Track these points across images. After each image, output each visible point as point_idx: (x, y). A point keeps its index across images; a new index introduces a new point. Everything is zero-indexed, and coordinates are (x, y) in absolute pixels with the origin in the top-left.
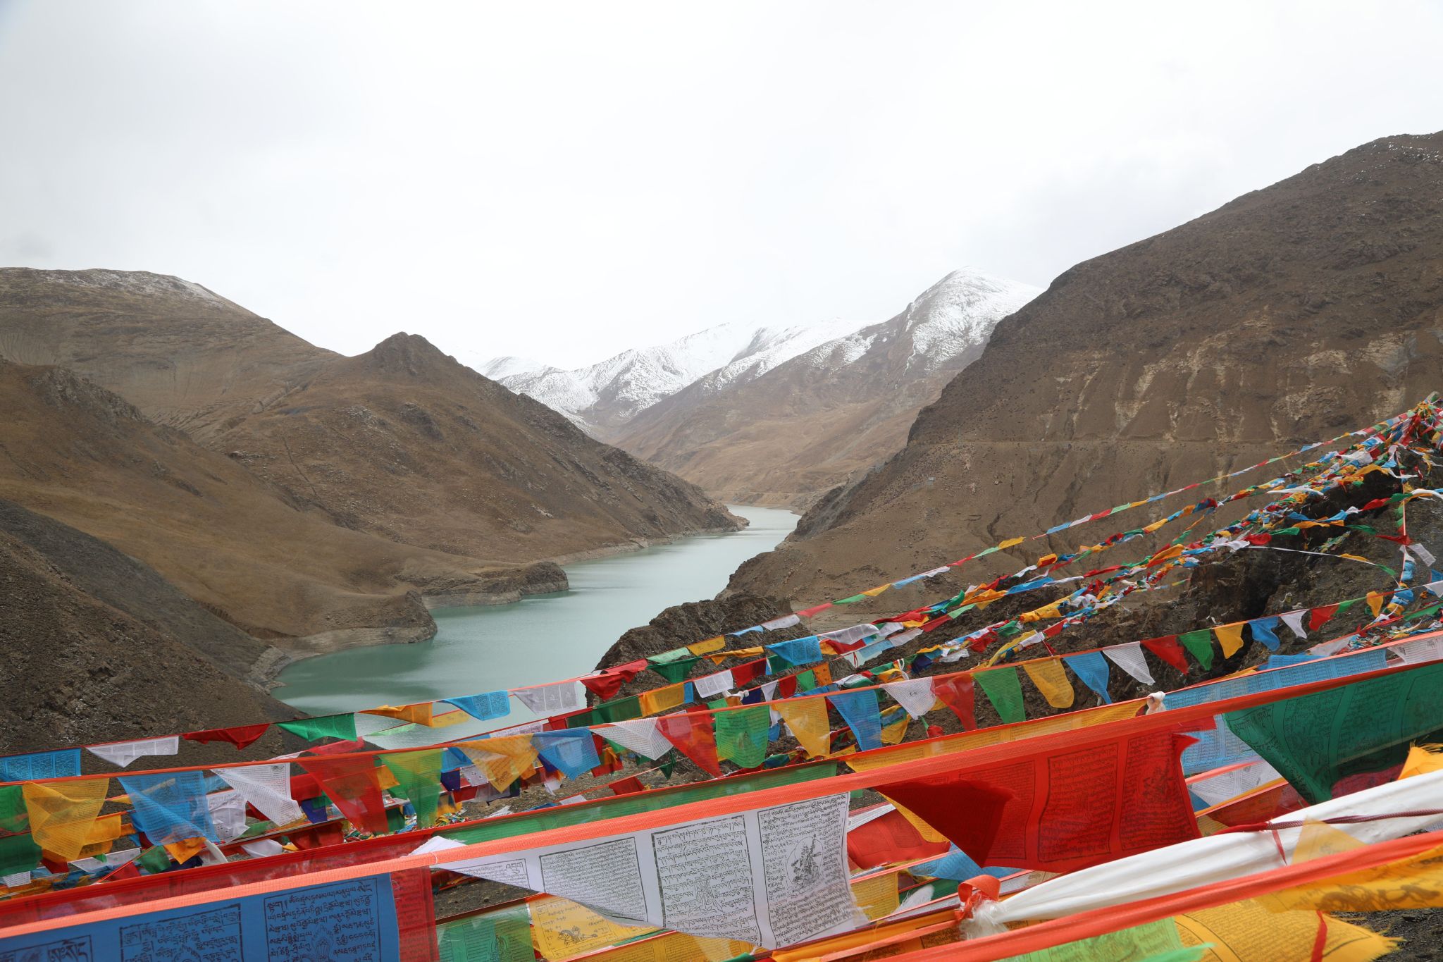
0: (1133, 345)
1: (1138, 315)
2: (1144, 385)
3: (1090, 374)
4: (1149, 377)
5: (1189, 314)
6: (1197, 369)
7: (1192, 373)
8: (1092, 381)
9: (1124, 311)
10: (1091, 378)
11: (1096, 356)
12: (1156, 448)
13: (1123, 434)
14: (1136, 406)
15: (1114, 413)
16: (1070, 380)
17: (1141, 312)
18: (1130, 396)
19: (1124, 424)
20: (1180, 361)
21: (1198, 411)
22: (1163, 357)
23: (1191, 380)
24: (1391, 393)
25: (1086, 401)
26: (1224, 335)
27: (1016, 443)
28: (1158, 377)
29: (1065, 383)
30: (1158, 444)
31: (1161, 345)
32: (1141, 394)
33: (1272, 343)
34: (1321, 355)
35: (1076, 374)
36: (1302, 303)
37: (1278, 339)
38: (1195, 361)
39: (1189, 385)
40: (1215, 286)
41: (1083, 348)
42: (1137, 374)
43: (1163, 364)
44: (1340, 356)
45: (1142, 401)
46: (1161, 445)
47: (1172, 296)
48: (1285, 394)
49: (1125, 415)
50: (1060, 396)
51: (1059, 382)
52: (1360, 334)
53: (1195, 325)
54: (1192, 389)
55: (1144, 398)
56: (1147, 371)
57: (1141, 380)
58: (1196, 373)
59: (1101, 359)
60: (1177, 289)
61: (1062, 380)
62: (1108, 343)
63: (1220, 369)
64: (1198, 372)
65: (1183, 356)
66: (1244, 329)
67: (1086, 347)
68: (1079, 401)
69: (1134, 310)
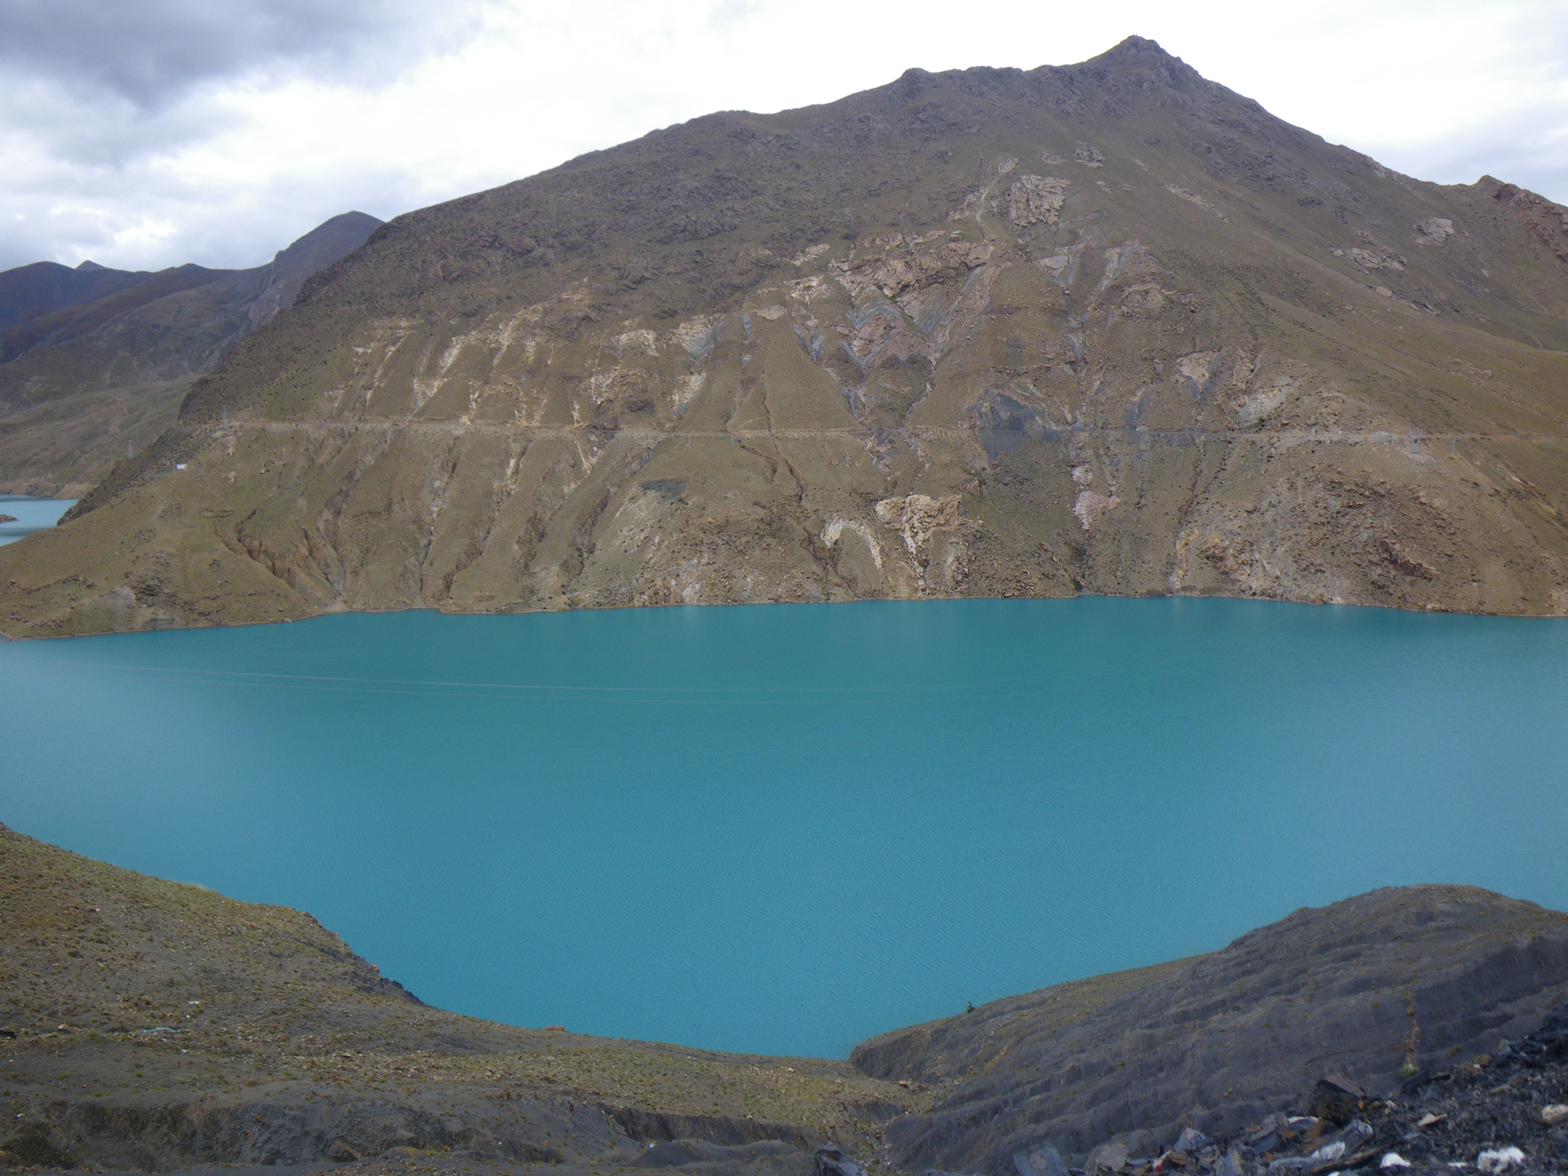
0: (445, 313)
1: (455, 279)
2: (450, 357)
3: (394, 345)
4: (455, 352)
5: (508, 281)
6: (507, 344)
7: (500, 349)
8: (394, 354)
9: (441, 273)
10: (393, 349)
11: (403, 325)
12: (449, 432)
13: (418, 415)
14: (437, 384)
15: (411, 390)
16: (369, 351)
17: (458, 276)
18: (432, 370)
19: (421, 404)
20: (491, 334)
21: (500, 390)
22: (474, 329)
23: (499, 356)
24: (693, 378)
25: (384, 375)
26: (539, 307)
27: (294, 425)
28: (466, 352)
29: (364, 354)
30: (452, 427)
31: (474, 315)
32: (444, 370)
33: (586, 318)
34: (632, 334)
35: (377, 344)
36: (621, 277)
37: (593, 315)
38: (506, 335)
39: (496, 362)
40: (538, 252)
41: (391, 314)
42: (443, 346)
43: (473, 336)
44: (651, 336)
45: (444, 377)
46: (456, 429)
47: (494, 259)
48: (591, 376)
49: (424, 393)
50: (356, 370)
51: (357, 353)
52: (673, 314)
53: (513, 294)
54: (498, 366)
55: (446, 376)
56: (455, 343)
57: (446, 354)
58: (505, 348)
59: (408, 328)
60: (500, 253)
61: (361, 350)
62: (417, 310)
63: (531, 346)
64: (508, 347)
65: (494, 328)
66: (560, 301)
67: (394, 313)
68: (376, 376)
69: (452, 273)
